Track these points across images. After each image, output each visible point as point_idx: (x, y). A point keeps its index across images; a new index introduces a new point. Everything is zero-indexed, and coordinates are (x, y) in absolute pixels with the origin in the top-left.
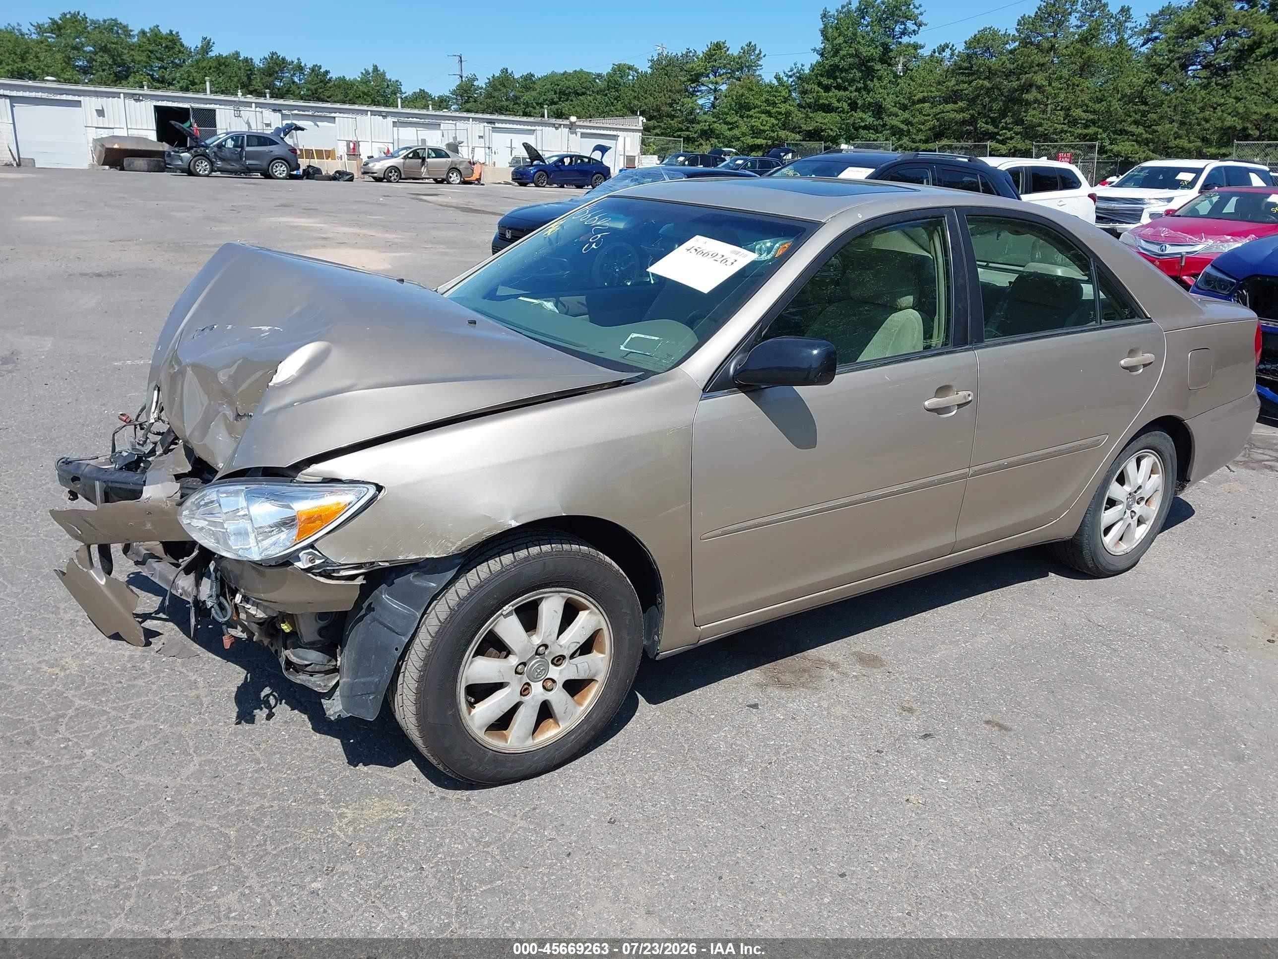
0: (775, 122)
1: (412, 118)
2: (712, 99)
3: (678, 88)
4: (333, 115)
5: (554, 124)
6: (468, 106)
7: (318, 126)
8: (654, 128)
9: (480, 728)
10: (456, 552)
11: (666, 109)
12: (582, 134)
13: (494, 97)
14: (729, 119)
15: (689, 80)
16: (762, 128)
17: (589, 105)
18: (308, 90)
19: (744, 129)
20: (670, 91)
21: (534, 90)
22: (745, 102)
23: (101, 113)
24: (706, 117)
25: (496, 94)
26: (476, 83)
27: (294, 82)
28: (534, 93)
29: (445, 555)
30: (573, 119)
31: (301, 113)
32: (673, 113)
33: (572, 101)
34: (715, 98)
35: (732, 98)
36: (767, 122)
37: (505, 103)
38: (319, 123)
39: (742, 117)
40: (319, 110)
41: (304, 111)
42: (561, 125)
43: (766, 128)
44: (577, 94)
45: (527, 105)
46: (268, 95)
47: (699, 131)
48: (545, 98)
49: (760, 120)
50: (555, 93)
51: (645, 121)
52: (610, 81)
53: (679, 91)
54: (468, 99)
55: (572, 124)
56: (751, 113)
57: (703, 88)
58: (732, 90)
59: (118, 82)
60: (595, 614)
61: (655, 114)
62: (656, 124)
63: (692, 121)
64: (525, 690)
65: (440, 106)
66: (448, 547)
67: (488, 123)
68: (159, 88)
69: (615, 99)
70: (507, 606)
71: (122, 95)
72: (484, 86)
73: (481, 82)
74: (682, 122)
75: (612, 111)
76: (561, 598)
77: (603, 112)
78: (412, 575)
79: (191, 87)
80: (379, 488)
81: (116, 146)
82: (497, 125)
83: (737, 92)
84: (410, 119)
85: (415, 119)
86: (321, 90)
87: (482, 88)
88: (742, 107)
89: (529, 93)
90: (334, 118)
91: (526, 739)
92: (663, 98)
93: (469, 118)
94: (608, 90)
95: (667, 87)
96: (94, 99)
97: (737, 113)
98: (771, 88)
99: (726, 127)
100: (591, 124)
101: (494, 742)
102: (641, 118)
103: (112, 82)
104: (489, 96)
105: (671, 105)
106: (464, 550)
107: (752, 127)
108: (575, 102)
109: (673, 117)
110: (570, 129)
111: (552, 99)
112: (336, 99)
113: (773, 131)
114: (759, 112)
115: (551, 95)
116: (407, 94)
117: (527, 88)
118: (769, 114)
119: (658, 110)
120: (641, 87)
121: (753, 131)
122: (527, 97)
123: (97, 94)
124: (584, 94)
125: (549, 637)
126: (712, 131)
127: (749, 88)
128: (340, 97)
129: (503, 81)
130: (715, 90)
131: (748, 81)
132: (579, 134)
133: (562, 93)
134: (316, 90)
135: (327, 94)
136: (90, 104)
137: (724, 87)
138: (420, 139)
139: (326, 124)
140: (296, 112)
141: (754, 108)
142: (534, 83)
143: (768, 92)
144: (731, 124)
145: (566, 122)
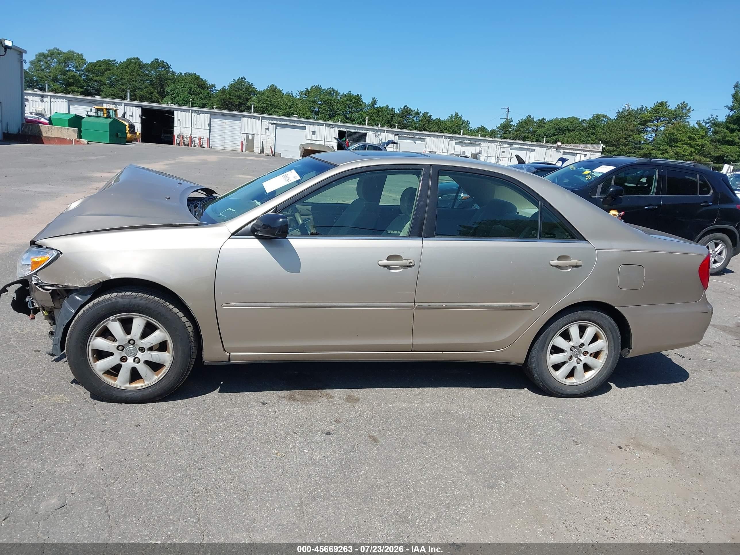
0: (693, 150)
1: (466, 140)
2: (654, 135)
3: (632, 128)
4: (424, 138)
5: (548, 146)
6: (505, 135)
7: (416, 143)
8: (614, 151)
9: (100, 371)
10: (87, 286)
11: (622, 140)
12: (564, 152)
13: (521, 131)
14: (662, 148)
15: (639, 124)
16: (684, 153)
17: (575, 137)
18: (420, 125)
19: (671, 153)
20: (627, 130)
21: (544, 127)
22: (674, 138)
23: (314, 133)
24: (647, 146)
25: (522, 129)
26: (511, 123)
27: (413, 121)
28: (543, 129)
29: (83, 286)
30: (559, 144)
31: (408, 136)
32: (626, 143)
33: (566, 134)
34: (656, 135)
35: (666, 135)
36: (687, 150)
37: (527, 134)
38: (416, 142)
39: (671, 146)
40: (417, 135)
41: (410, 135)
42: (552, 147)
43: (686, 154)
44: (569, 130)
45: (539, 135)
46: (396, 127)
47: (642, 154)
48: (550, 132)
49: (683, 149)
50: (556, 130)
51: (604, 146)
52: (590, 124)
53: (632, 131)
54: (506, 131)
55: (558, 146)
56: (677, 144)
57: (649, 129)
58: (666, 131)
59: (330, 119)
60: (162, 332)
61: (615, 143)
62: (615, 149)
63: (640, 148)
64: (124, 359)
65: (491, 135)
66: (84, 283)
67: (508, 144)
68: (348, 123)
69: (592, 134)
70: (112, 316)
71: (325, 125)
72: (516, 125)
73: (514, 123)
74: (632, 148)
75: (589, 141)
76: (143, 320)
77: (584, 141)
78: (74, 294)
79: (362, 122)
80: (61, 253)
81: (309, 148)
82: (513, 146)
83: (669, 131)
84: (465, 141)
85: (467, 141)
86: (426, 125)
87: (514, 126)
88: (672, 141)
89: (540, 129)
90: (425, 139)
91: (125, 383)
92: (620, 134)
93: (498, 141)
94: (589, 129)
95: (625, 128)
96: (312, 126)
97: (668, 144)
98: (693, 129)
99: (660, 152)
100: (570, 147)
101: (108, 380)
102: (602, 145)
103: (327, 118)
104: (518, 130)
105: (626, 138)
106: (91, 286)
107: (677, 152)
108: (567, 135)
109: (626, 145)
110: (557, 149)
111: (554, 133)
112: (433, 130)
113: (691, 156)
114: (683, 144)
115: (554, 131)
116: (472, 128)
117: (541, 127)
118: (690, 145)
119: (617, 141)
120: (609, 128)
121: (678, 155)
122: (540, 131)
123: (313, 124)
124: (573, 130)
125: (135, 337)
126: (650, 154)
127: (678, 129)
128: (435, 129)
129: (528, 122)
130: (657, 130)
131: (678, 125)
132: (562, 153)
133: (560, 130)
134: (424, 125)
135: (429, 127)
136: (310, 128)
137: (662, 129)
138: (462, 151)
139: (420, 142)
140: (406, 136)
141: (680, 142)
142: (545, 123)
143: (690, 132)
144: (663, 151)
145: (555, 145)
